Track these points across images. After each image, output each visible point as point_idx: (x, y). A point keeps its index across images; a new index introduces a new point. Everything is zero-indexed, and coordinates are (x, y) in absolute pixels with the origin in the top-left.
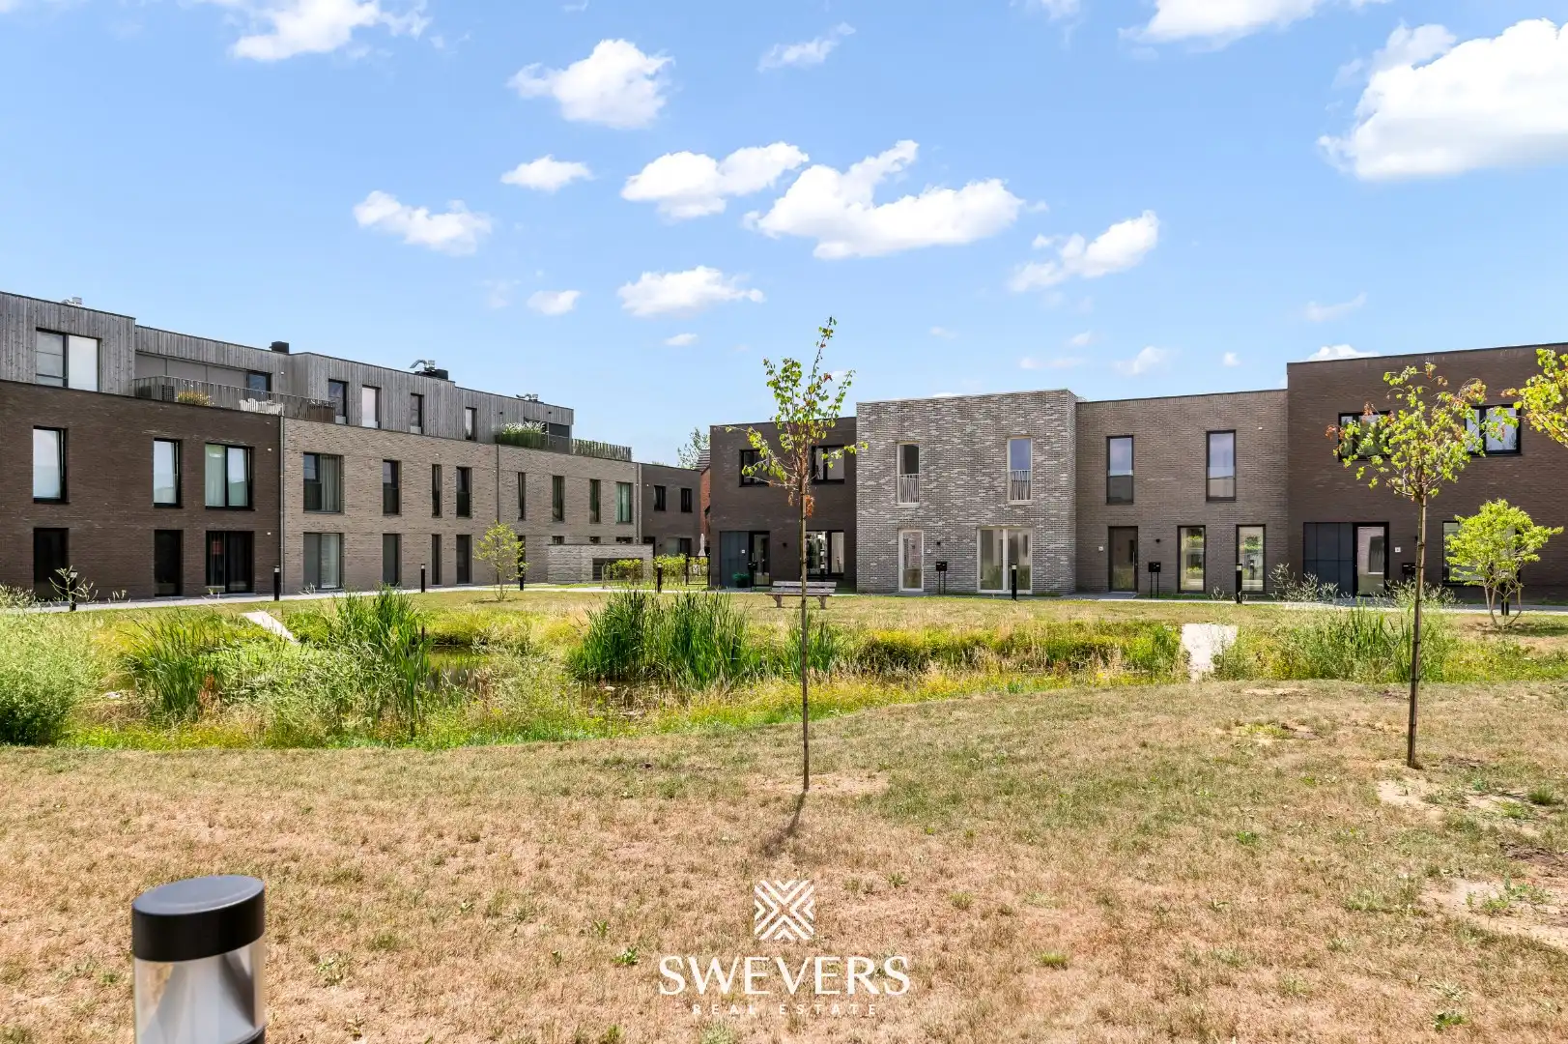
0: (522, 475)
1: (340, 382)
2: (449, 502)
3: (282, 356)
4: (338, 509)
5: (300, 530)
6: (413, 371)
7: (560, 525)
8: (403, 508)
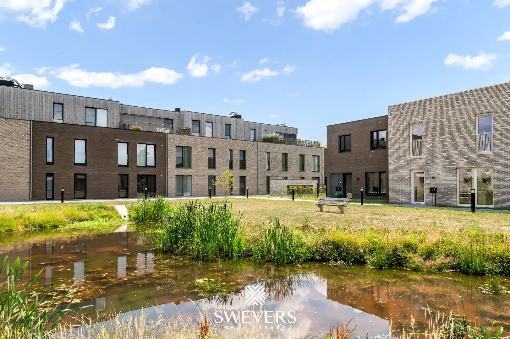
0: (268, 153)
1: (197, 121)
2: (237, 164)
3: (177, 113)
4: (190, 166)
5: (175, 174)
6: (230, 116)
7: (286, 173)
8: (217, 166)
